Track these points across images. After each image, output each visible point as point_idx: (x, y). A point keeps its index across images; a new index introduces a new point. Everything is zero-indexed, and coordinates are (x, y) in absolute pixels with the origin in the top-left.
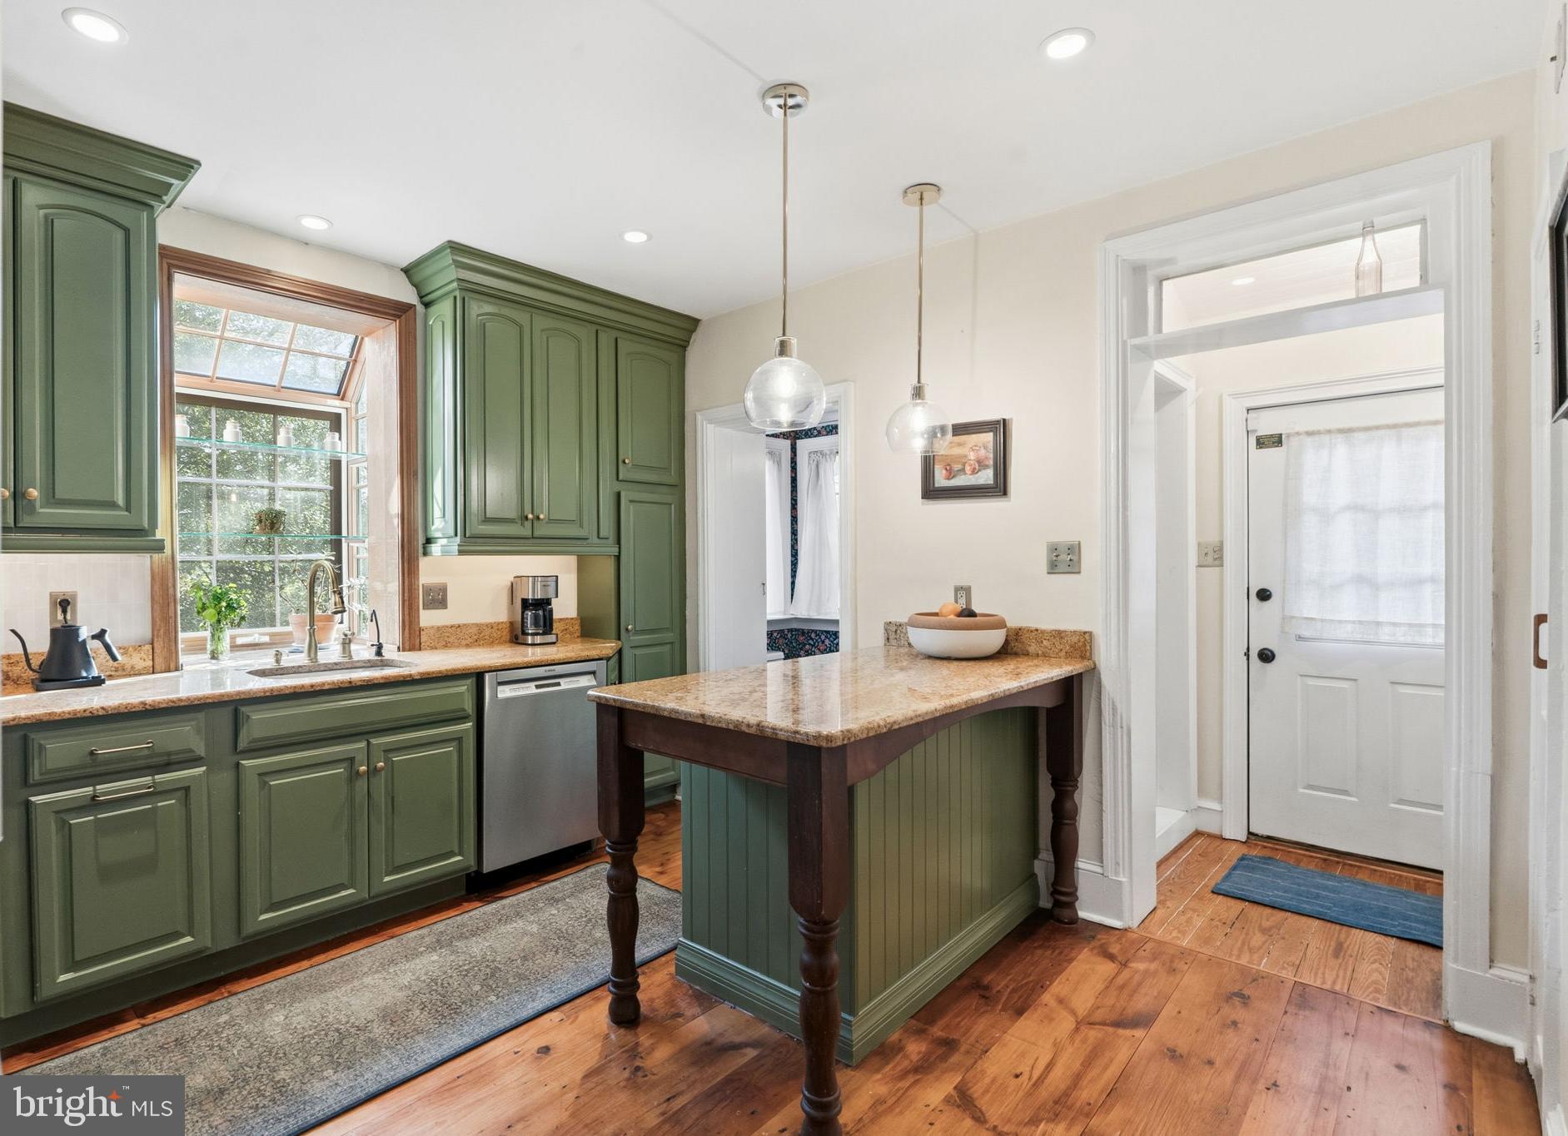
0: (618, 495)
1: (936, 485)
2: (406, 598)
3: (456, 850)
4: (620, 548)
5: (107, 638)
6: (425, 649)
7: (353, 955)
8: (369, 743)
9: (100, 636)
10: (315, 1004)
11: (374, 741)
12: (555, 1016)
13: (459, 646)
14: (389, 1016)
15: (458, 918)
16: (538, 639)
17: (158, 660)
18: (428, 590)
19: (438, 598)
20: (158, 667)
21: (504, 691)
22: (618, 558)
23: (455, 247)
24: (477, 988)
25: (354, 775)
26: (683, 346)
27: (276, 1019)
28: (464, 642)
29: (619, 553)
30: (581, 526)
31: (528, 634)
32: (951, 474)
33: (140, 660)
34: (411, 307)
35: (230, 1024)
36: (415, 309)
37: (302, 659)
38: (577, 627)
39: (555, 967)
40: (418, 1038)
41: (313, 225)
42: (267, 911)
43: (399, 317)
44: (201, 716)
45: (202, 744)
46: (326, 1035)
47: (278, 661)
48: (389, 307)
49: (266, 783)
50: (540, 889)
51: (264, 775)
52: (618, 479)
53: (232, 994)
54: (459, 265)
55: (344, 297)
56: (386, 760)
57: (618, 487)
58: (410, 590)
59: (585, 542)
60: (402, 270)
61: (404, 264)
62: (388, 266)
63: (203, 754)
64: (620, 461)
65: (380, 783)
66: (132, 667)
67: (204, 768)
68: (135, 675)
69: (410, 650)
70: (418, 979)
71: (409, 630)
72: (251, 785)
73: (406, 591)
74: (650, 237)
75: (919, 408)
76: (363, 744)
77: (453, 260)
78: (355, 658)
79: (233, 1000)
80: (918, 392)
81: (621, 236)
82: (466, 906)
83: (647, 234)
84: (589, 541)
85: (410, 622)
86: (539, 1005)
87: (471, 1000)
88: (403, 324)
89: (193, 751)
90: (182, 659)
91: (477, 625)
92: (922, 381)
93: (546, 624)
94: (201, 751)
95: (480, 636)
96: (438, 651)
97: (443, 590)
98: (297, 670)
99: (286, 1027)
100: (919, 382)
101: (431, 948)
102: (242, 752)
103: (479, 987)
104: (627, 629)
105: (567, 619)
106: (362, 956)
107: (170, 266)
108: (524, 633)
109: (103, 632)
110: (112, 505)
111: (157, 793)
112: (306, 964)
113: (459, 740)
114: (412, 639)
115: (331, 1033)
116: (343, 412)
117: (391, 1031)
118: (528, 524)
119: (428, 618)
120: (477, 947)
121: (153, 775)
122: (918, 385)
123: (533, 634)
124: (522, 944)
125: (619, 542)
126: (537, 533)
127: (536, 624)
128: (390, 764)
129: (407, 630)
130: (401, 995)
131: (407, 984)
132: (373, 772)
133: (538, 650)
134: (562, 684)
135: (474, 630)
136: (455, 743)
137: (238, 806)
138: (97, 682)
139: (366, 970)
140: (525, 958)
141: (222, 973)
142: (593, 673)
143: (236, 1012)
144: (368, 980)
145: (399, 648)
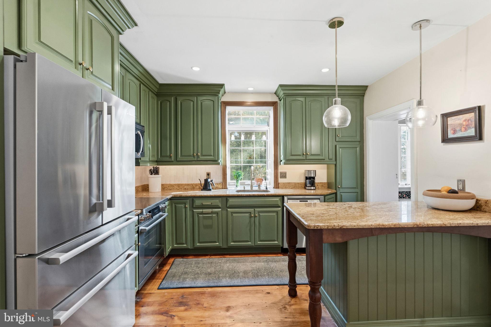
0: (336, 146)
1: (449, 137)
2: (275, 175)
3: (276, 239)
4: (336, 162)
5: (213, 181)
6: (280, 188)
7: (248, 258)
8: (254, 209)
9: (212, 181)
10: (235, 264)
11: (255, 209)
12: (277, 287)
13: (289, 188)
14: (245, 272)
15: (275, 257)
16: (309, 188)
17: (223, 186)
18: (281, 173)
19: (284, 175)
20: (223, 188)
21: (290, 201)
22: (336, 165)
23: (281, 86)
24: (265, 274)
25: (251, 217)
26: (363, 95)
27: (227, 265)
28: (291, 187)
29: (336, 163)
30: (322, 156)
31: (307, 186)
32: (455, 132)
33: (220, 186)
34: (277, 102)
35: (220, 263)
36: (277, 103)
37: (257, 188)
38: (326, 185)
39: (286, 276)
40: (247, 279)
41: (251, 89)
42: (232, 242)
43: (274, 105)
44: (220, 199)
45: (221, 204)
46: (232, 271)
47: (244, 188)
48: (271, 104)
49: (232, 215)
50: (300, 256)
51: (232, 213)
52: (336, 141)
53: (225, 257)
54: (283, 90)
55: (260, 104)
56: (259, 214)
57: (335, 143)
58: (276, 173)
59: (324, 161)
60: (274, 93)
61: (274, 92)
62: (271, 93)
63: (221, 207)
64: (337, 136)
65: (257, 219)
66: (219, 188)
67: (221, 209)
68: (219, 189)
69: (276, 188)
70: (256, 267)
71: (276, 183)
72: (230, 215)
73: (275, 173)
74: (330, 69)
75: (421, 109)
76: (253, 210)
77: (281, 89)
78: (261, 189)
79: (224, 259)
80: (420, 103)
81: (321, 71)
82: (279, 255)
83: (329, 68)
84: (325, 160)
85: (276, 181)
86: (275, 283)
87: (262, 276)
88: (274, 107)
89: (219, 206)
90: (228, 186)
91: (295, 183)
92: (422, 98)
93: (313, 184)
94: (220, 206)
95: (295, 186)
96: (283, 189)
97: (285, 173)
98: (248, 191)
99: (228, 267)
100: (420, 99)
101: (264, 262)
102: (228, 207)
103: (266, 273)
104: (338, 187)
105: (323, 183)
106: (250, 258)
107: (225, 105)
108: (306, 186)
109: (212, 180)
110: (211, 156)
111: (212, 213)
112: (240, 256)
113: (277, 212)
114: (277, 185)
115: (233, 271)
116: (268, 129)
117: (243, 275)
118: (305, 156)
119: (281, 180)
120: (273, 265)
121: (212, 209)
122: (420, 100)
123: (309, 187)
124: (283, 268)
125: (336, 160)
126: (307, 158)
127: (310, 183)
128: (259, 215)
129: (275, 183)
130: (250, 269)
131: (253, 267)
132: (255, 216)
133: (309, 191)
134: (308, 201)
135: (294, 184)
136: (276, 213)
137: (227, 219)
138: (210, 190)
139: (248, 261)
140: (281, 271)
141: (226, 253)
142: (319, 199)
143: (223, 261)
144: (247, 264)
145: (273, 187)
